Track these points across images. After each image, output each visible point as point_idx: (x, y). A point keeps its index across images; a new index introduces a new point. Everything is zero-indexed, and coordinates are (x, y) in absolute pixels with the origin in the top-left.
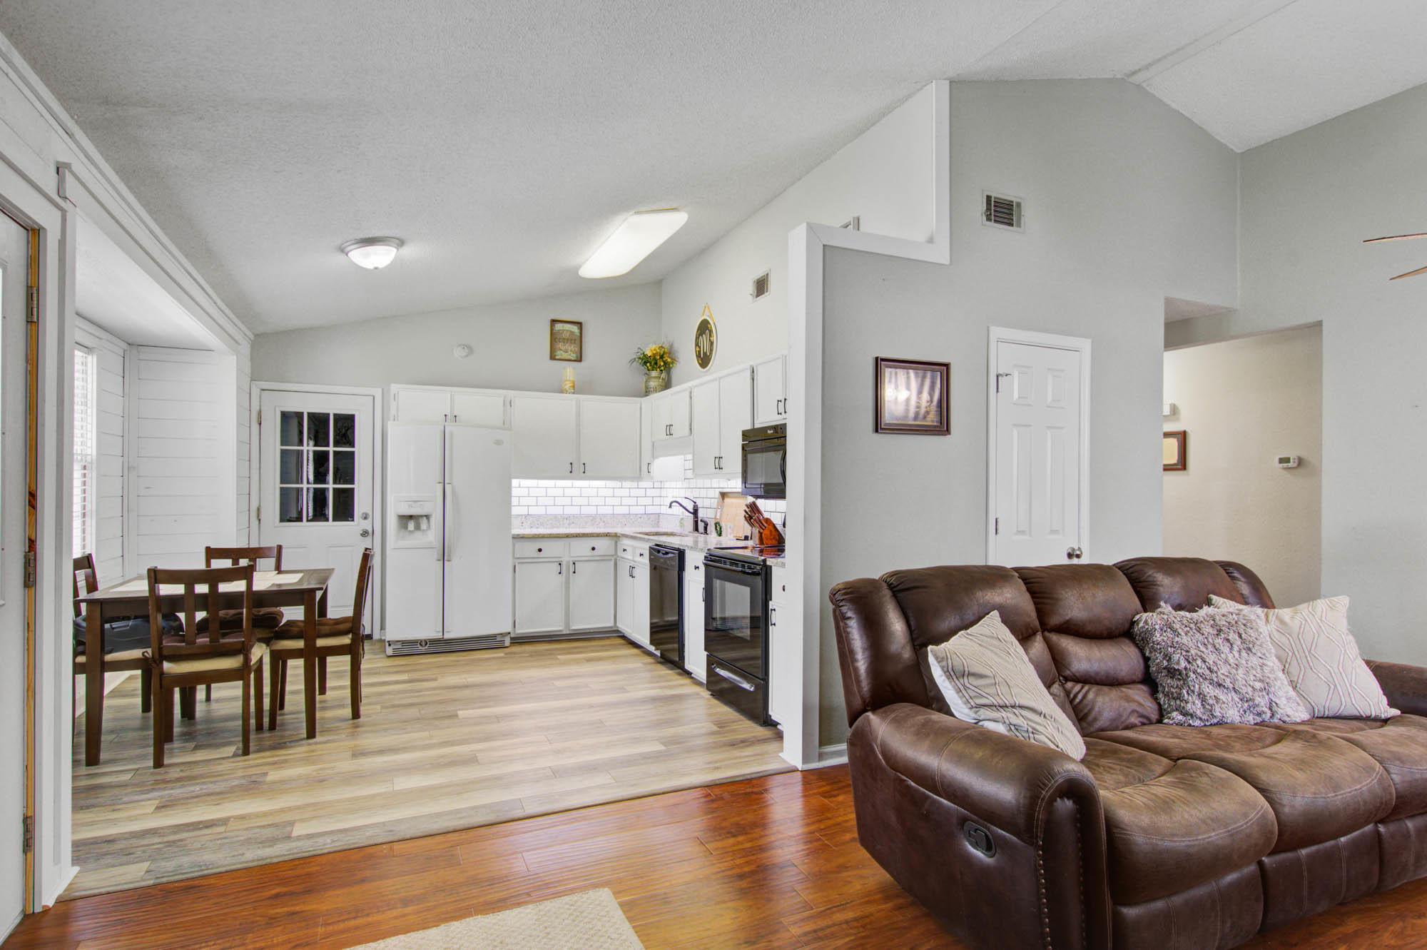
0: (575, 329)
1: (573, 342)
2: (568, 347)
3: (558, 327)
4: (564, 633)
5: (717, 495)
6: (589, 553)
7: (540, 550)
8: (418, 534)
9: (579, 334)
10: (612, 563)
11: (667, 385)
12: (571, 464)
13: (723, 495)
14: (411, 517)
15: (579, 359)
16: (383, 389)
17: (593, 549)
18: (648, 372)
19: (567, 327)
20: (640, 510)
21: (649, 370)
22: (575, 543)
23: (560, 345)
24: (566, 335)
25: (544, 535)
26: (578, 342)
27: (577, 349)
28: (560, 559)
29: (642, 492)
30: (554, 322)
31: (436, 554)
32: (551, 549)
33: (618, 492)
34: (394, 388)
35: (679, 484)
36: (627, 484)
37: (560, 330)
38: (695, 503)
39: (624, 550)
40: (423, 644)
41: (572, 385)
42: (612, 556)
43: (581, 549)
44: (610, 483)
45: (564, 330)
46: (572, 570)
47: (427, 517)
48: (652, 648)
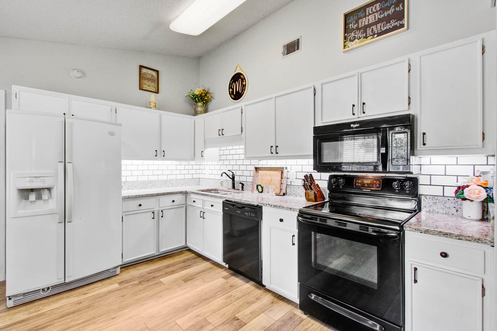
0: (154, 74)
1: (153, 81)
2: (150, 83)
3: (144, 70)
4: (156, 255)
5: (253, 169)
6: (171, 204)
7: (140, 205)
8: (39, 202)
9: (157, 77)
10: (184, 208)
11: (206, 111)
12: (156, 151)
13: (257, 169)
14: (32, 190)
15: (158, 92)
16: (6, 91)
17: (173, 201)
18: (195, 103)
19: (150, 72)
20: (190, 177)
21: (196, 102)
22: (162, 198)
23: (146, 82)
24: (150, 77)
25: (143, 195)
26: (156, 81)
27: (156, 86)
28: (154, 210)
29: (190, 167)
30: (141, 67)
31: (59, 217)
32: (147, 204)
33: (179, 167)
34: (15, 88)
35: (216, 163)
36: (183, 163)
37: (145, 73)
38: (233, 173)
39: (194, 201)
40: (46, 290)
41: (154, 105)
42: (184, 204)
43: (166, 202)
44: (174, 162)
45: (148, 73)
46: (161, 215)
47: (49, 189)
48: (224, 264)
